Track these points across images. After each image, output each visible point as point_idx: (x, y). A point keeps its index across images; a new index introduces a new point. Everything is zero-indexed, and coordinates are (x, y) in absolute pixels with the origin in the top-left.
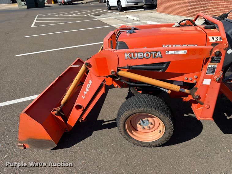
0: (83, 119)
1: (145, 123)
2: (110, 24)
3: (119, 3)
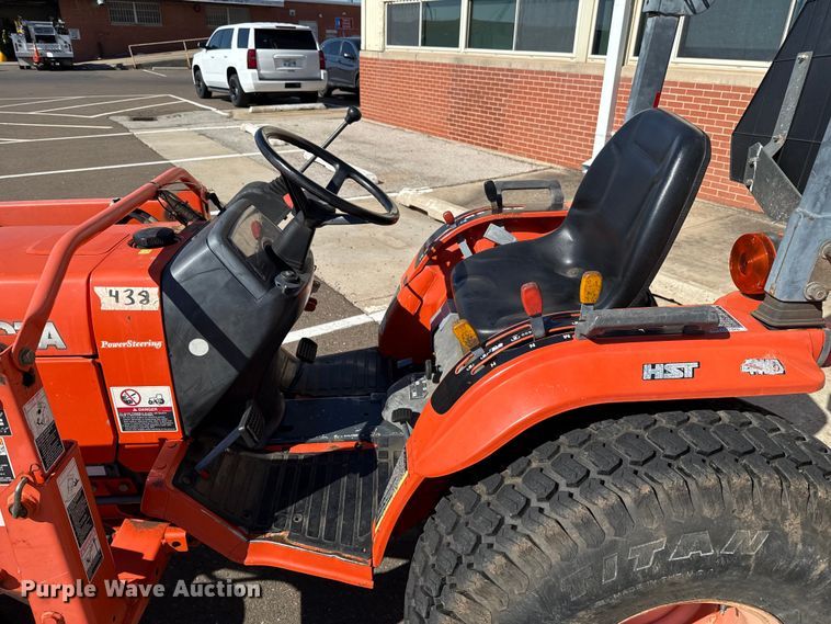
2: (165, 156)
3: (232, 78)
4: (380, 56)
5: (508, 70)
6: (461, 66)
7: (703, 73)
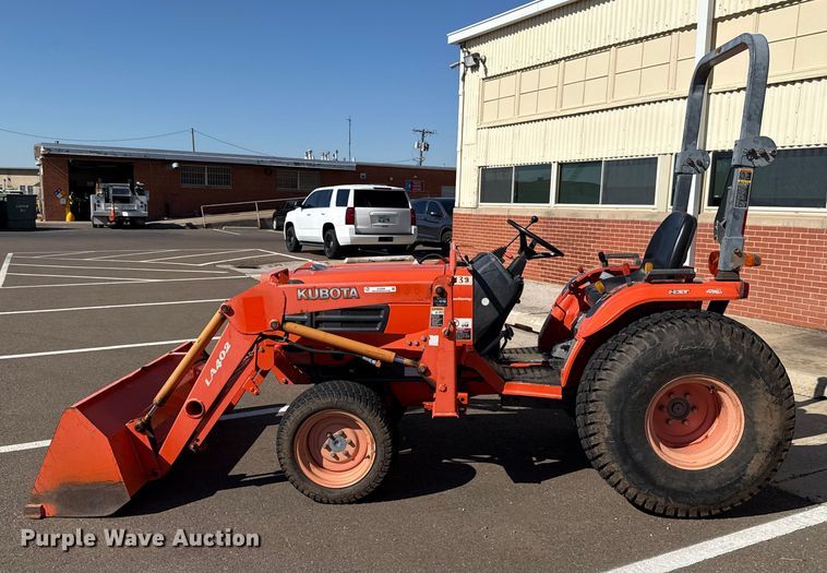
0: (199, 444)
1: (339, 445)
3: (328, 233)
4: (474, 212)
5: (596, 221)
6: (552, 219)
7: (767, 218)
